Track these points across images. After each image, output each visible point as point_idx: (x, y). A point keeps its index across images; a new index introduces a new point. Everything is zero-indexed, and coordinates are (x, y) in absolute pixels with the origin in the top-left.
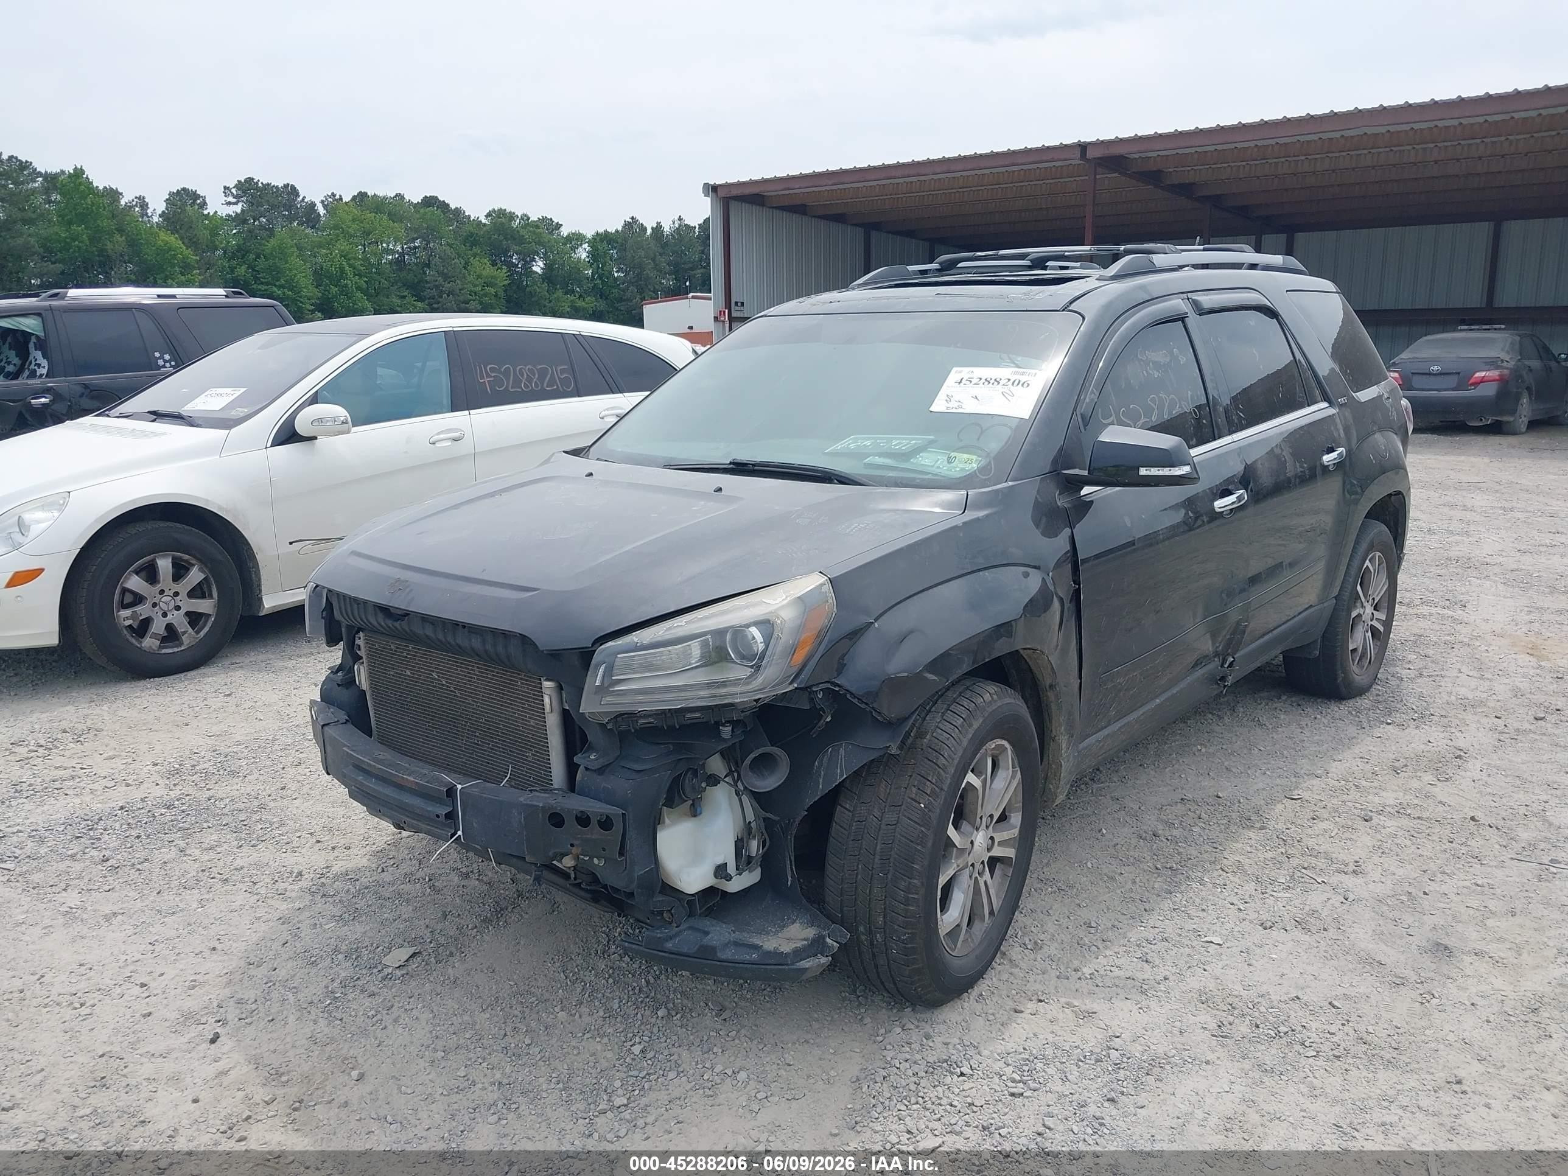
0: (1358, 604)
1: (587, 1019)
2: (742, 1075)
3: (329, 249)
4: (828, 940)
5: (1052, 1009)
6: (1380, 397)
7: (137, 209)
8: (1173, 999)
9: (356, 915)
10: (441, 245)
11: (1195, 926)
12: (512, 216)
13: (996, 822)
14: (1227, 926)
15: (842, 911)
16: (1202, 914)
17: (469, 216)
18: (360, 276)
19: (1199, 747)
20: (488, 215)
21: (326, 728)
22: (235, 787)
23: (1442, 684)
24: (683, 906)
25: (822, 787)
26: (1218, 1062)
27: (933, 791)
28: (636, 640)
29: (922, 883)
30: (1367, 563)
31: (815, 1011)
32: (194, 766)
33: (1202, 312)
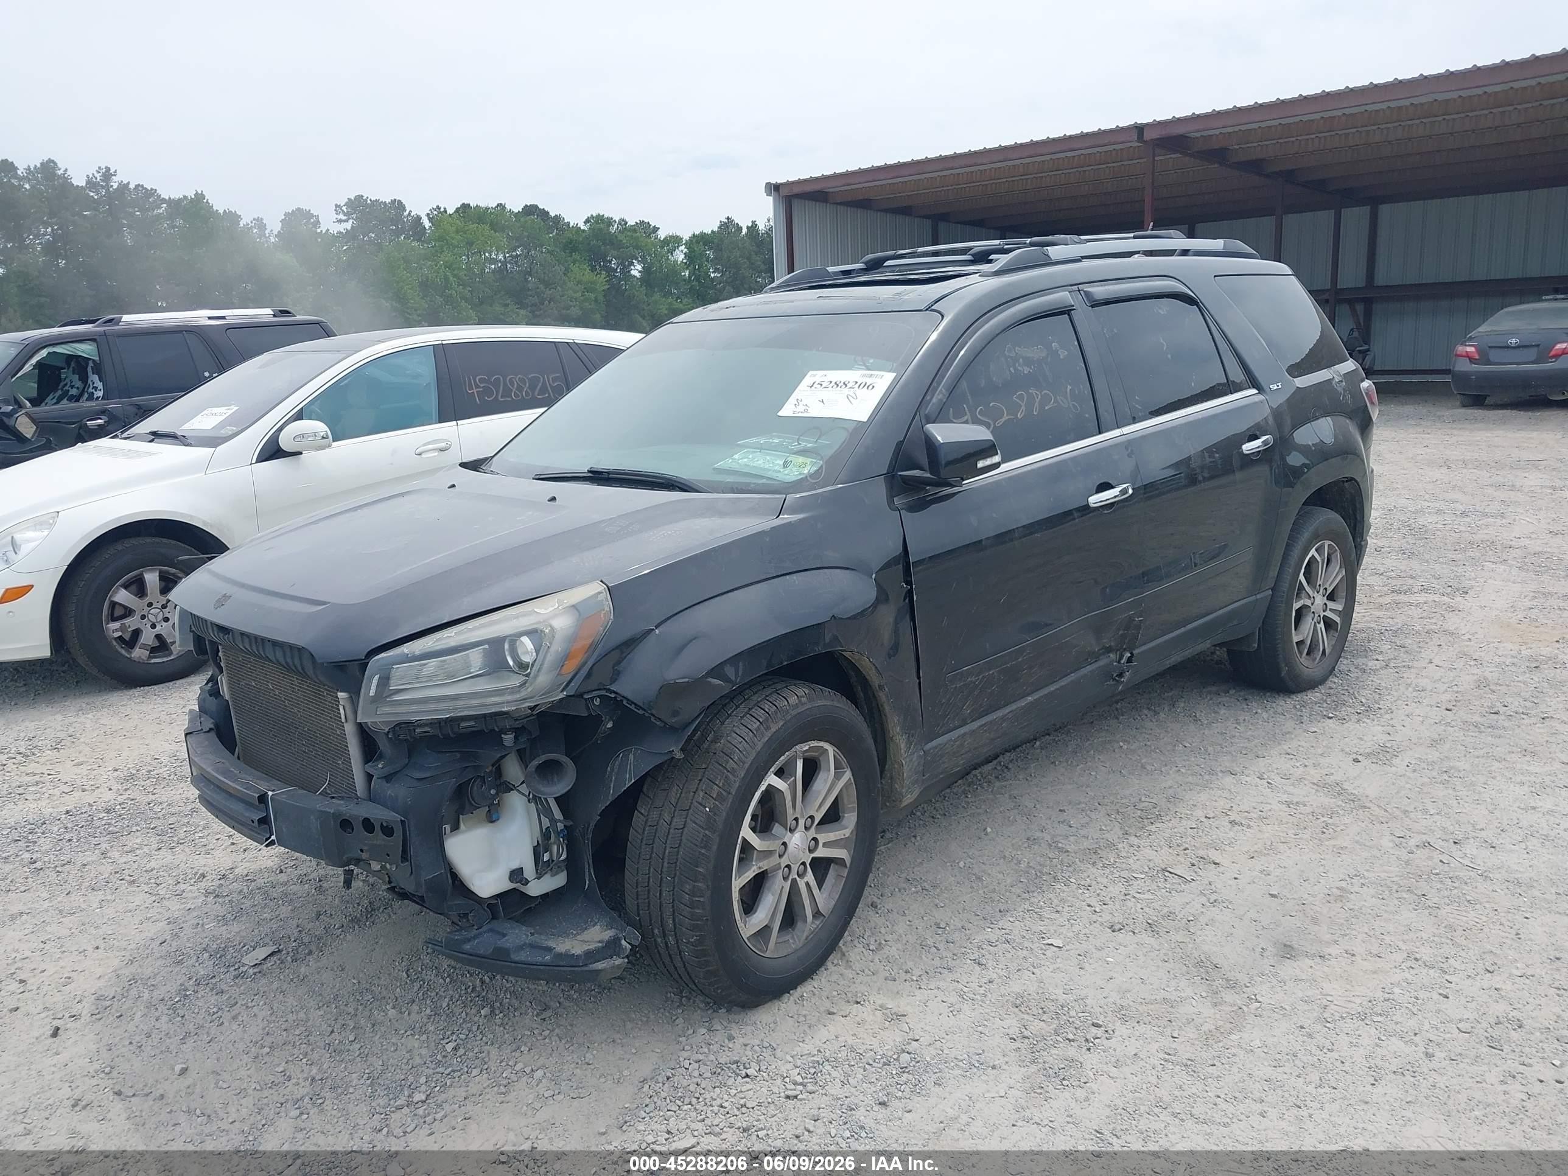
0: (1303, 595)
1: (414, 1016)
2: (539, 1074)
3: (435, 260)
4: (623, 942)
5: (863, 1012)
6: (1329, 381)
7: (255, 231)
8: (988, 1002)
9: (238, 914)
10: (542, 252)
11: (1042, 928)
12: (610, 222)
13: (818, 824)
14: (1076, 928)
15: (638, 915)
16: (1054, 916)
17: (569, 223)
18: (464, 285)
19: (1121, 744)
20: (587, 221)
21: (188, 736)
22: (181, 791)
23: (1405, 675)
24: (484, 909)
25: (612, 793)
26: (1004, 1067)
27: (719, 795)
28: (406, 651)
29: (708, 886)
30: (1313, 552)
31: (634, 1012)
32: (149, 771)
33: (1096, 304)
